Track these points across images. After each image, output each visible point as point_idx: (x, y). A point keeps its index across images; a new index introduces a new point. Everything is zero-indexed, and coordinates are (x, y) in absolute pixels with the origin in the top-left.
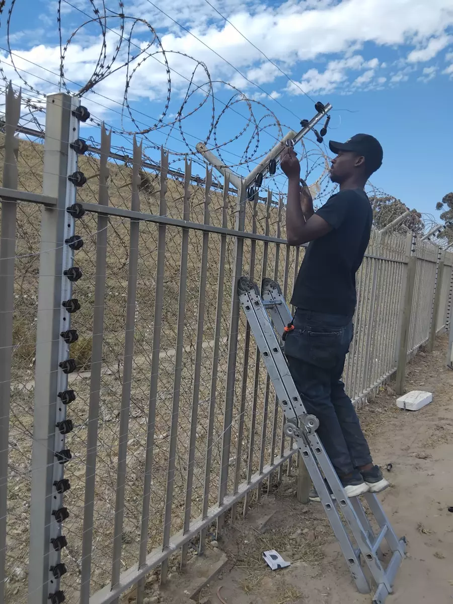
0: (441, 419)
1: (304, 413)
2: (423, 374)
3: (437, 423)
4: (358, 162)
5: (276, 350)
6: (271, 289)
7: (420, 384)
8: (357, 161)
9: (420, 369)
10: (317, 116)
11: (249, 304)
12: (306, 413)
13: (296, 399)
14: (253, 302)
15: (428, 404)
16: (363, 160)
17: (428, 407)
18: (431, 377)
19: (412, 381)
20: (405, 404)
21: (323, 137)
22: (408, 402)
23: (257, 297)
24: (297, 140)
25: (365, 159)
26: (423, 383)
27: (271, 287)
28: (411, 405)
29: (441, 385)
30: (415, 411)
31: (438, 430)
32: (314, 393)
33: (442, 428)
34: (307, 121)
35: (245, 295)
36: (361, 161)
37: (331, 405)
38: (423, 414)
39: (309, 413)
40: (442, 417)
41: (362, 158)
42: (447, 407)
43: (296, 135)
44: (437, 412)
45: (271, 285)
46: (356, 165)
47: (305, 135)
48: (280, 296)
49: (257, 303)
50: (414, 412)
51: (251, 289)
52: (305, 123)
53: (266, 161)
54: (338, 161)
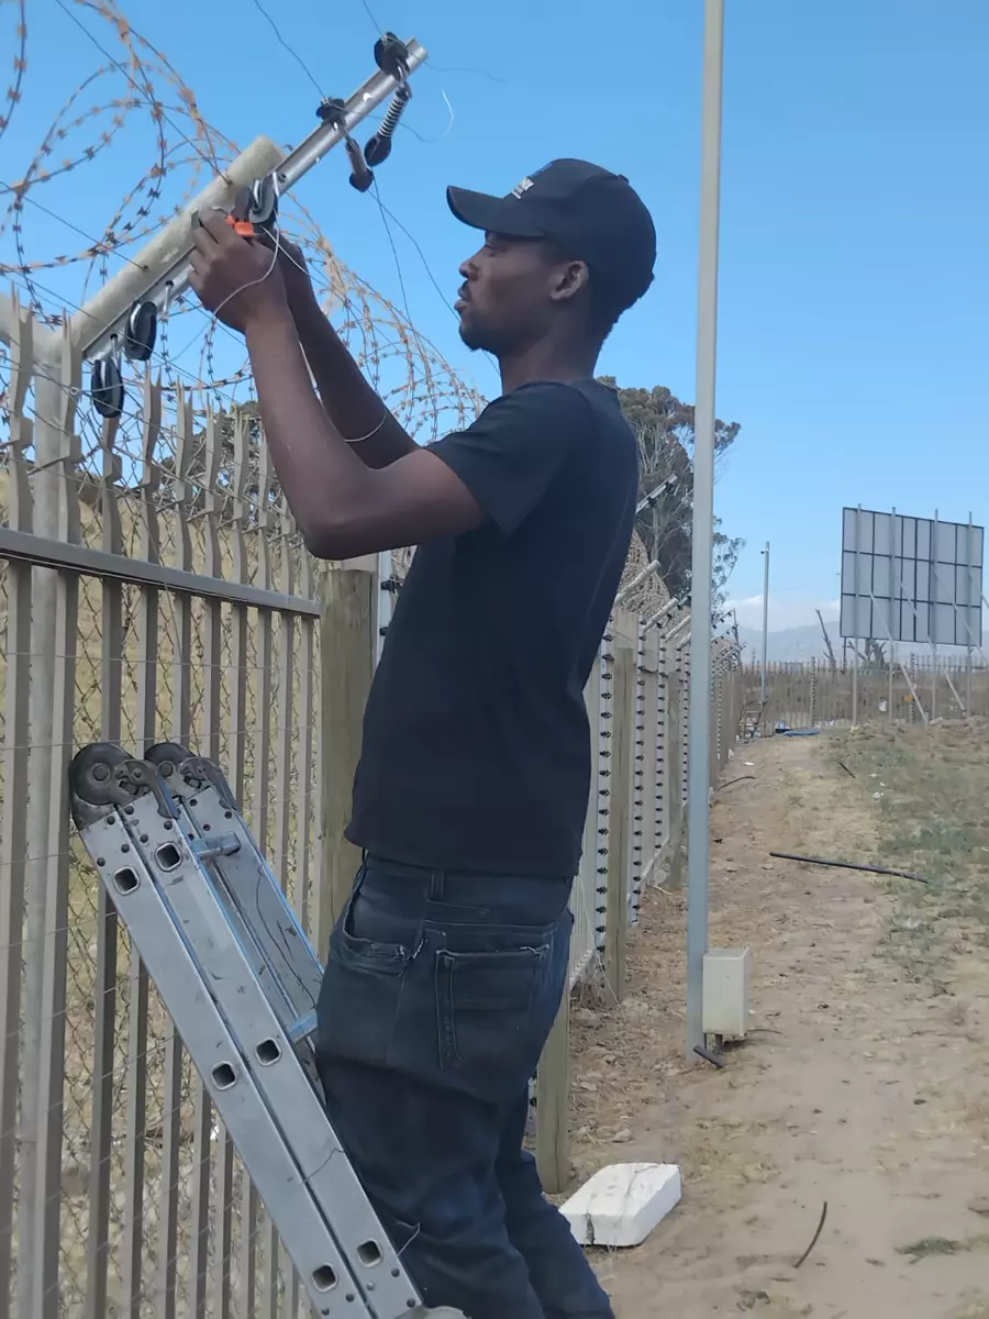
0: (745, 1262)
1: (411, 1304)
2: (615, 1097)
3: (735, 1279)
4: (565, 284)
5: (268, 1050)
6: (187, 791)
7: (617, 1137)
8: (560, 279)
9: (598, 1075)
10: (368, 87)
11: (134, 862)
12: (419, 1302)
13: (370, 1251)
14: (151, 849)
15: (672, 1213)
16: (581, 276)
17: (678, 1226)
18: (647, 1101)
19: (583, 1130)
20: (590, 1224)
21: (376, 170)
22: (603, 1216)
23: (168, 827)
24: (290, 175)
25: (591, 271)
26: (626, 1132)
27: (187, 780)
28: (616, 1223)
29: (690, 1130)
30: (631, 1247)
31: (750, 1306)
32: (448, 1212)
33: (762, 1295)
34: (339, 102)
35: (111, 821)
36: (573, 279)
37: (514, 1252)
38: (671, 1252)
39: (431, 1301)
40: (748, 1253)
41: (577, 268)
42: (750, 1211)
43: (288, 153)
44: (720, 1235)
45: (185, 772)
46: (557, 296)
47: (321, 155)
48: (228, 815)
49: (170, 856)
50: (631, 1253)
51: (136, 794)
52: (331, 113)
53: (162, 252)
54: (486, 271)
